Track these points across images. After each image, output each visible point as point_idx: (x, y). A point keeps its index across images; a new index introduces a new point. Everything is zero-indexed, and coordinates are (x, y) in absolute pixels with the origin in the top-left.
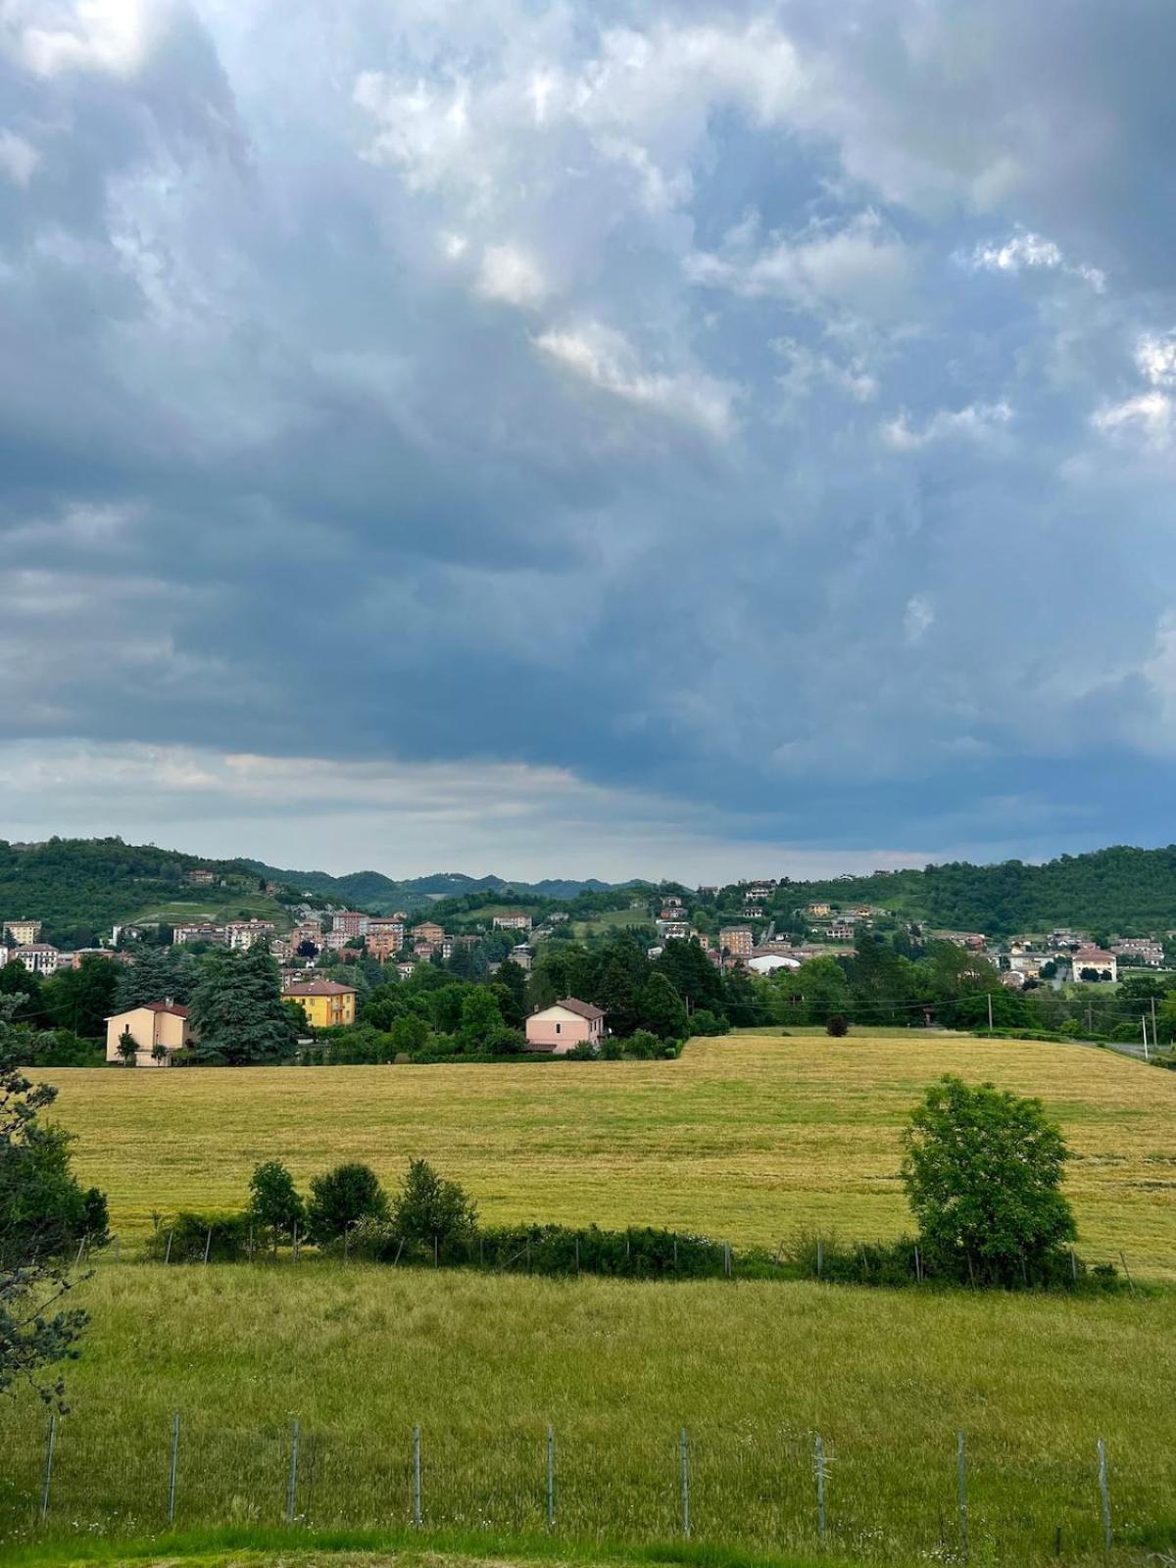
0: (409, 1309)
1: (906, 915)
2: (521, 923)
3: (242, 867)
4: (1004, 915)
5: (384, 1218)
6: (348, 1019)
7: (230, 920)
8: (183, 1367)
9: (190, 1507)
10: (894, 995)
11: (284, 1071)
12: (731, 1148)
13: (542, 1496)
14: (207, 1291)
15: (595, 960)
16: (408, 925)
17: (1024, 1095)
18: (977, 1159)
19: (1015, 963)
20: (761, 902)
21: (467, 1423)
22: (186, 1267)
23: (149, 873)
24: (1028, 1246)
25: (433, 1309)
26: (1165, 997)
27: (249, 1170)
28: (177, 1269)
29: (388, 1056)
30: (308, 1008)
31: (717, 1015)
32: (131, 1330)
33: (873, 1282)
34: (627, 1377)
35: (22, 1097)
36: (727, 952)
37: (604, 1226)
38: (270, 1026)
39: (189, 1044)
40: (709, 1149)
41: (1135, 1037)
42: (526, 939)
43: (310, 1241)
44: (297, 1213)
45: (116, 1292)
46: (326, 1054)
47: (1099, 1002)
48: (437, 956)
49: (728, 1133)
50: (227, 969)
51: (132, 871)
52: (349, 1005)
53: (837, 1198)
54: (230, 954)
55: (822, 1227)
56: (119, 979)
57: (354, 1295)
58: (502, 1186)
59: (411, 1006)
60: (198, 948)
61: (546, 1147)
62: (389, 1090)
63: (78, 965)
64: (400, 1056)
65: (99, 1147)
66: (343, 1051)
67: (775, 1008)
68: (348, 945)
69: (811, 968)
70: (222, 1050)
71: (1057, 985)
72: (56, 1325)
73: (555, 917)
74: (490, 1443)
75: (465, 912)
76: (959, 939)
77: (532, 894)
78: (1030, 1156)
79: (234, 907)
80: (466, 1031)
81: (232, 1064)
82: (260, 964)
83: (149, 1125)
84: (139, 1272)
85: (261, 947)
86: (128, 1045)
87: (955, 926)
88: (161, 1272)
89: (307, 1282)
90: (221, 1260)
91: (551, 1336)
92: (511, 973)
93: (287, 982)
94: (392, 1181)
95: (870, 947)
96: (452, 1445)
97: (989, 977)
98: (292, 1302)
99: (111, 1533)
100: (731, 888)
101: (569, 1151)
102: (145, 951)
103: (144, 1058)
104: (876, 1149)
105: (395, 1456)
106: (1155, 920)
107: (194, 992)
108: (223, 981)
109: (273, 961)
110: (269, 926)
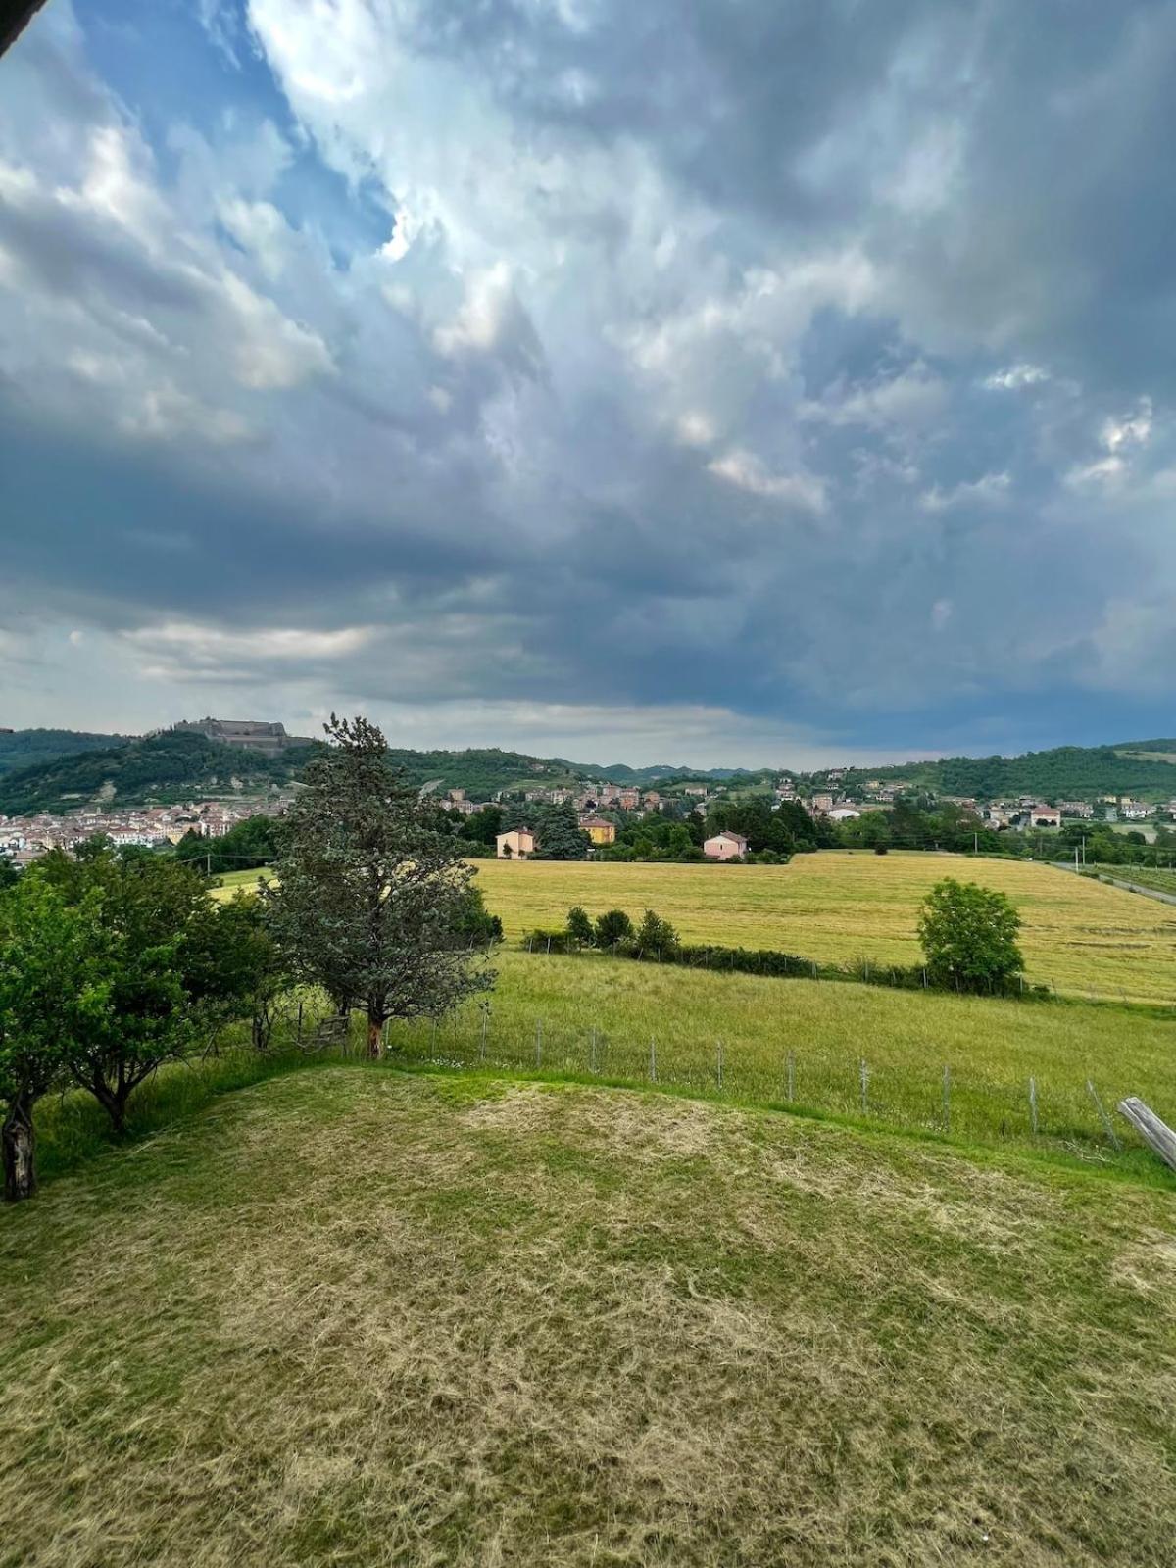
0: (646, 982)
1: (926, 788)
2: (700, 791)
3: (557, 763)
4: (988, 788)
5: (633, 937)
6: (612, 839)
7: (553, 789)
8: (541, 999)
9: (546, 1062)
10: (915, 833)
11: (581, 864)
12: (817, 912)
13: (715, 1075)
14: (549, 966)
15: (742, 811)
16: (641, 792)
17: (995, 890)
18: (964, 924)
19: (992, 815)
20: (838, 780)
21: (676, 1037)
22: (539, 954)
23: (513, 765)
24: (993, 973)
25: (658, 983)
26: (1092, 836)
27: (567, 911)
28: (535, 955)
29: (632, 859)
30: (592, 833)
31: (810, 842)
32: (516, 981)
33: (898, 986)
34: (759, 1023)
35: (464, 871)
36: (817, 808)
37: (747, 948)
38: (574, 841)
39: (536, 849)
40: (805, 912)
41: (1071, 859)
42: (703, 801)
43: (597, 946)
44: (590, 932)
45: (508, 963)
46: (602, 857)
47: (1047, 838)
48: (656, 809)
49: (816, 904)
50: (552, 813)
51: (505, 765)
52: (612, 832)
53: (878, 941)
54: (554, 806)
55: (869, 956)
56: (502, 817)
57: (618, 974)
58: (692, 926)
59: (643, 833)
60: (538, 803)
61: (715, 907)
62: (634, 874)
63: (482, 811)
64: (638, 858)
65: (496, 897)
66: (610, 855)
67: (844, 838)
68: (611, 802)
69: (866, 817)
70: (552, 853)
71: (1020, 828)
72: (484, 975)
73: (719, 789)
74: (688, 1047)
75: (671, 786)
76: (958, 801)
77: (707, 776)
78: (998, 924)
79: (555, 783)
80: (673, 847)
81: (557, 859)
82: (567, 811)
83: (517, 887)
84: (518, 955)
85: (568, 803)
86: (507, 849)
87: (956, 794)
88: (528, 956)
89: (596, 966)
90: (555, 952)
91: (718, 1000)
92: (696, 818)
93: (581, 821)
94: (637, 920)
95: (903, 808)
96: (669, 1047)
97: (977, 823)
98: (589, 974)
99: (512, 1069)
100: (821, 773)
101: (728, 909)
102: (513, 804)
103: (515, 856)
104: (901, 916)
105: (641, 1049)
106: (1089, 790)
107: (537, 824)
108: (550, 819)
109: (574, 810)
110: (572, 792)
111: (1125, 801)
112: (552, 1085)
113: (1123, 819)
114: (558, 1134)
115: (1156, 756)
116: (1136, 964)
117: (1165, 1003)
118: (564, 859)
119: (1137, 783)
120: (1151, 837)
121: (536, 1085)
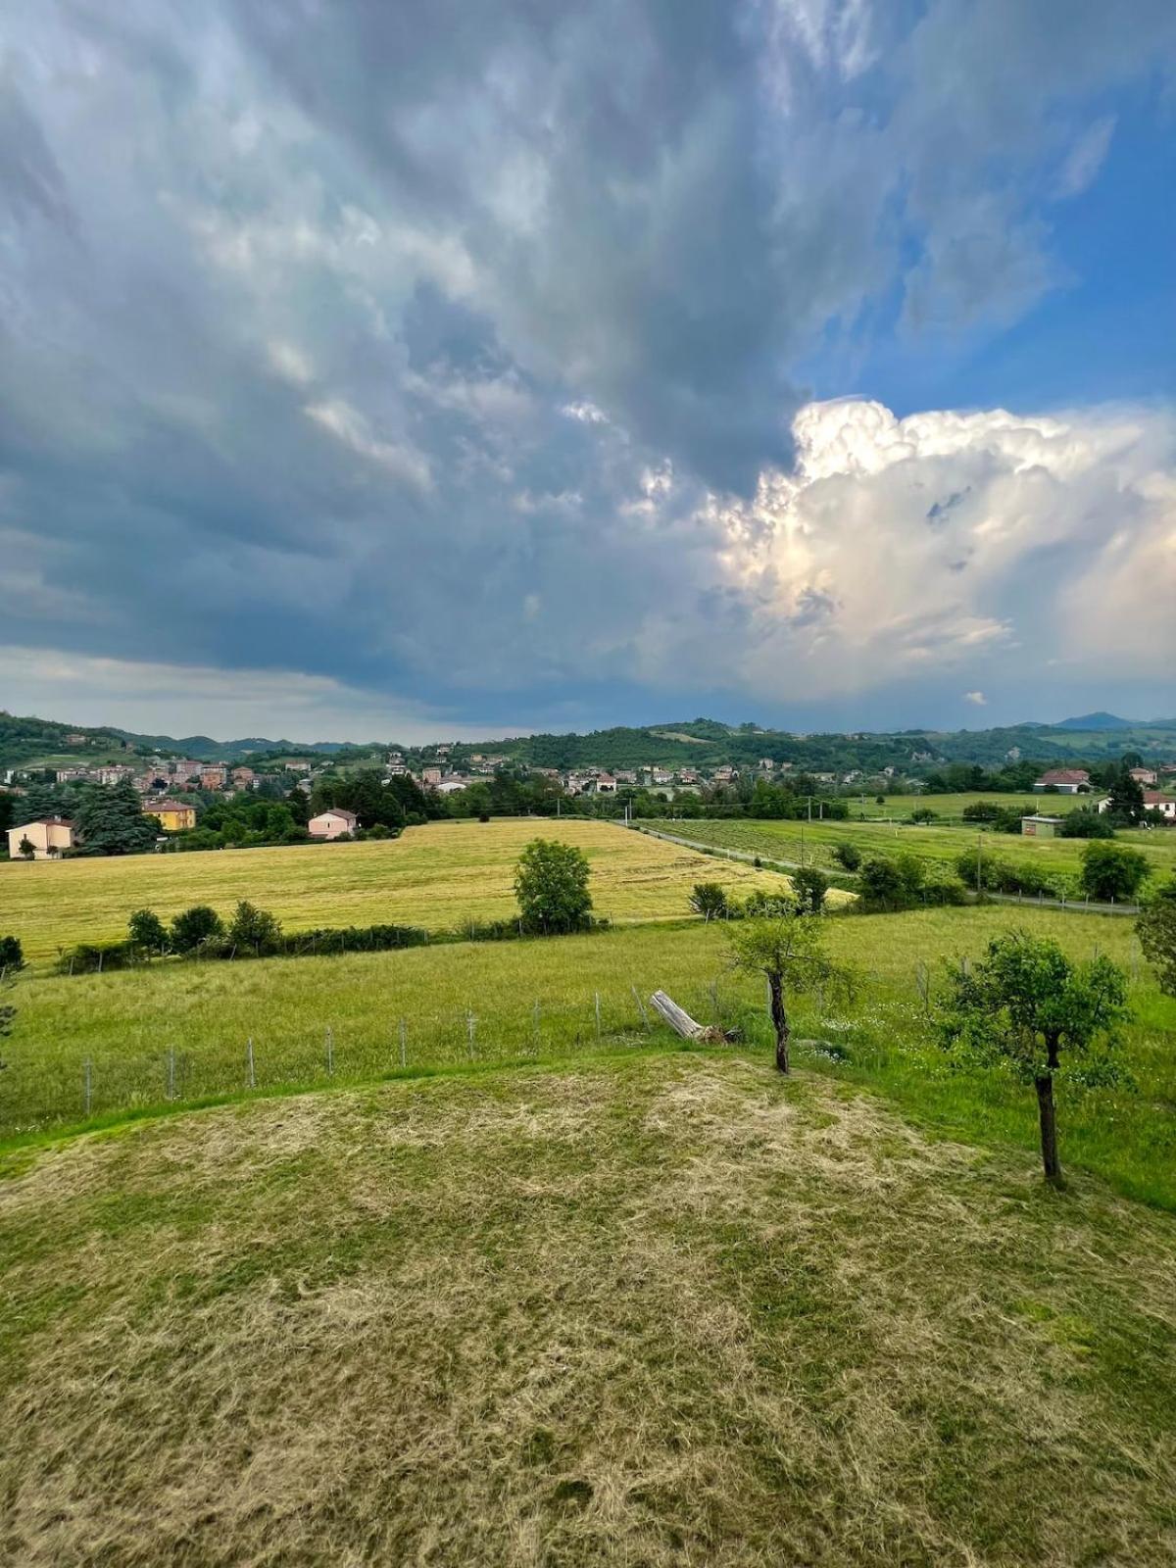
0: (241, 982)
1: (520, 761)
2: (304, 767)
3: (105, 732)
4: (567, 760)
5: (222, 935)
6: (191, 824)
7: (100, 766)
8: (89, 1031)
9: (100, 1105)
10: (514, 801)
11: (148, 857)
12: (428, 881)
13: (325, 1062)
14: (103, 987)
15: (350, 787)
16: (230, 768)
17: (572, 845)
18: (549, 877)
19: (571, 783)
20: (445, 754)
21: (279, 1034)
22: (85, 976)
23: (33, 735)
24: (571, 915)
25: (256, 980)
26: (636, 797)
27: (129, 916)
28: (79, 978)
29: (220, 845)
30: (162, 819)
31: (421, 815)
32: (49, 1016)
33: (499, 939)
34: (371, 999)
36: (426, 781)
37: (358, 927)
38: (135, 830)
39: (76, 844)
40: (417, 883)
41: (622, 817)
42: (307, 776)
43: (173, 953)
44: (164, 937)
45: (33, 996)
46: (177, 846)
47: (607, 801)
48: (249, 787)
49: (427, 874)
50: (101, 797)
51: (19, 734)
52: (191, 817)
53: (483, 901)
54: (102, 787)
55: (475, 915)
56: (15, 805)
57: (205, 979)
58: (296, 912)
59: (234, 816)
60: (78, 784)
61: (324, 889)
62: (222, 864)
64: (228, 844)
65: (12, 911)
66: (189, 843)
67: (451, 810)
68: (188, 781)
69: (471, 789)
70: (101, 847)
71: (589, 793)
73: (325, 764)
74: (294, 1042)
75: (267, 760)
76: (545, 772)
77: (311, 750)
78: (574, 873)
79: (103, 758)
80: (270, 829)
81: (110, 854)
82: (125, 791)
83: (49, 895)
84: (51, 982)
85: (125, 783)
86: (27, 847)
87: (543, 766)
88: (69, 981)
89: (173, 975)
90: (111, 969)
91: (328, 985)
92: (298, 796)
93: (146, 804)
94: (226, 913)
95: (502, 778)
96: (271, 1046)
97: (559, 791)
98: (164, 987)
99: (45, 1129)
100: (429, 747)
101: (337, 889)
102: (35, 786)
103: (40, 854)
104: (502, 876)
105: (237, 1057)
106: (634, 762)
107: (76, 812)
108: (98, 804)
109: (135, 791)
110: (131, 770)
111: (656, 769)
112: (108, 1130)
113: (655, 784)
114: (121, 1187)
115: (673, 736)
116: (662, 892)
117: (678, 918)
118: (122, 853)
119: (662, 756)
120: (670, 797)
121: (84, 1138)
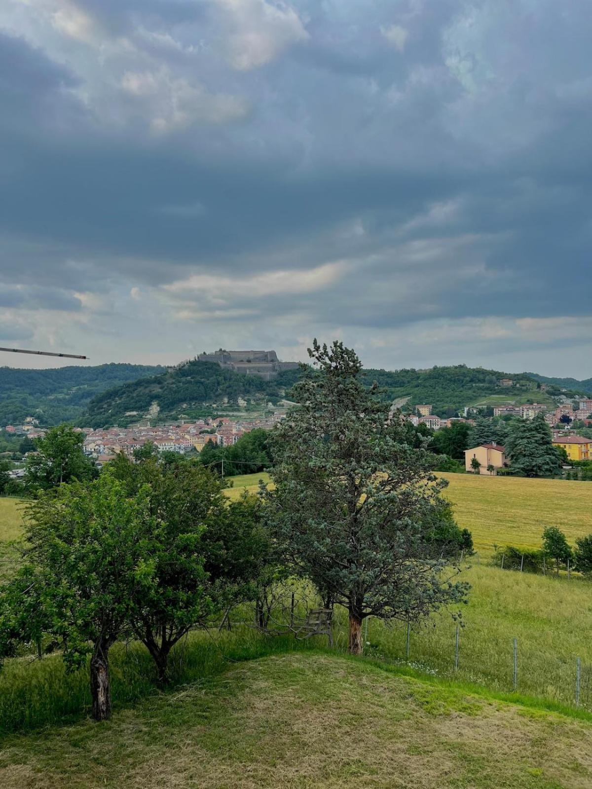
3: (526, 377)
6: (591, 456)
7: (522, 404)
8: (515, 618)
9: (524, 684)
11: (556, 481)
14: (524, 585)
22: (512, 572)
23: (479, 381)
27: (542, 530)
28: (507, 572)
30: (567, 450)
32: (488, 596)
35: (434, 483)
38: (547, 458)
39: (506, 465)
43: (576, 570)
44: (569, 555)
45: (479, 578)
46: (580, 474)
50: (522, 429)
51: (472, 381)
52: (591, 449)
54: (523, 421)
56: (469, 432)
60: (507, 418)
63: (450, 426)
65: (466, 510)
66: (588, 474)
68: (589, 417)
70: (523, 469)
72: (457, 587)
79: (524, 398)
81: (528, 476)
82: (540, 426)
83: (489, 502)
84: (489, 570)
85: (540, 418)
86: (476, 464)
88: (501, 572)
89: (577, 591)
90: (529, 571)
93: (555, 437)
98: (569, 599)
99: (487, 686)
102: (481, 419)
103: (483, 471)
107: (506, 440)
108: (521, 434)
109: (547, 425)
110: (544, 407)
112: (532, 710)
114: (540, 764)
118: (537, 476)
121: (515, 708)
